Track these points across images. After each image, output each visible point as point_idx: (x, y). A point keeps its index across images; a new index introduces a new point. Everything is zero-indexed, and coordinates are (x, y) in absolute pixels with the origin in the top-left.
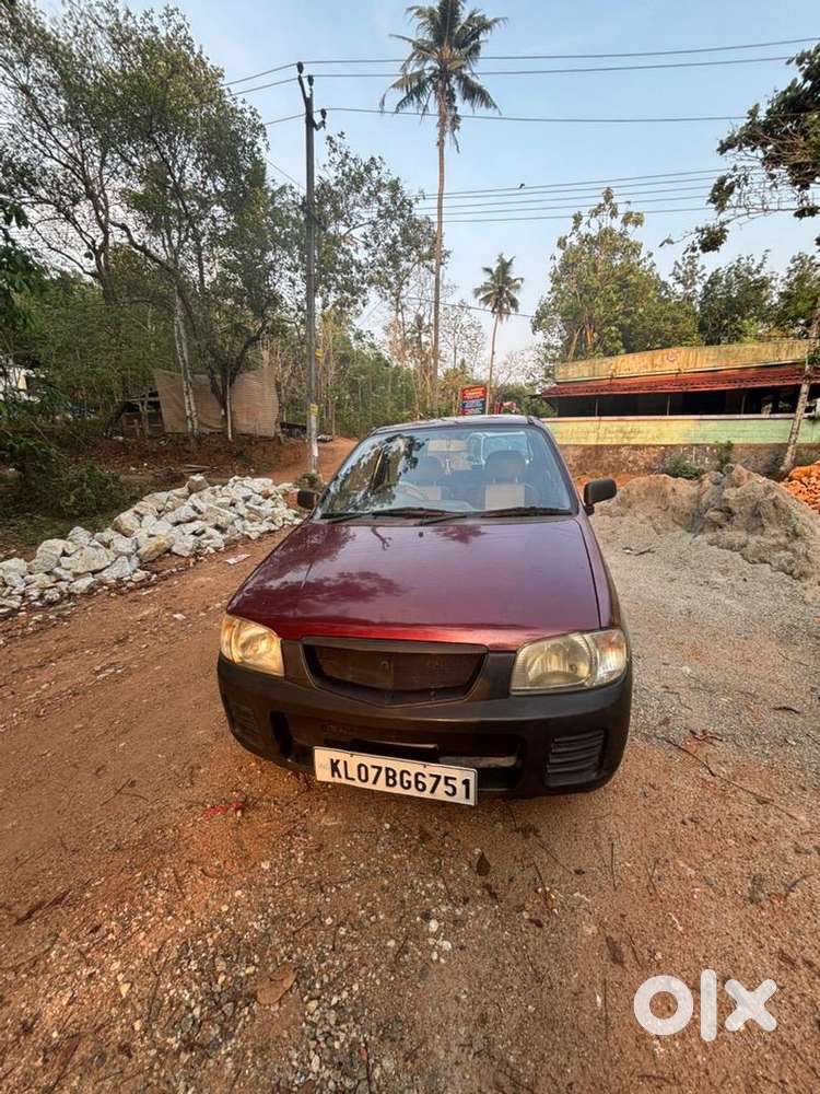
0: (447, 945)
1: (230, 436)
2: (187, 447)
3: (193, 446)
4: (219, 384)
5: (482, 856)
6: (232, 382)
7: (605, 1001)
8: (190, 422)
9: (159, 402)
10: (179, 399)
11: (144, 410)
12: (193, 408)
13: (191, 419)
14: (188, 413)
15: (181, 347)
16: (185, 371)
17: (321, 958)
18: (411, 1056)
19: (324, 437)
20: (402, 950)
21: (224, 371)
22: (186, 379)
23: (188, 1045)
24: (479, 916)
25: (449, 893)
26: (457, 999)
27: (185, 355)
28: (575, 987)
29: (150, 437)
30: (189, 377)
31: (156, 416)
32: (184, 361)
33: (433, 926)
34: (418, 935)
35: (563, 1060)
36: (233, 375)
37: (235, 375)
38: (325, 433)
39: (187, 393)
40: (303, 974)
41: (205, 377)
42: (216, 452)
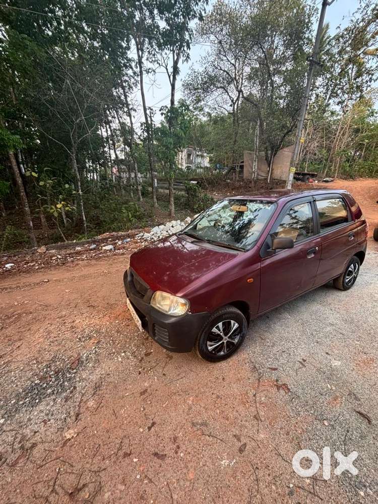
0: (120, 359)
1: (269, 180)
2: (250, 186)
3: (253, 184)
4: (269, 156)
5: (151, 353)
6: (275, 154)
7: (128, 395)
8: (253, 174)
9: (243, 165)
10: (251, 164)
11: (238, 169)
12: (256, 168)
13: (254, 173)
14: (254, 170)
15: (256, 140)
16: (256, 151)
17: (103, 343)
18: (94, 367)
19: (328, 179)
20: (114, 353)
21: (272, 149)
22: (256, 154)
23: (80, 339)
24: (133, 361)
25: (135, 352)
26: (109, 368)
27: (257, 144)
28: (128, 388)
29: (238, 181)
30: (257, 153)
31: (241, 171)
32: (256, 146)
33: (123, 354)
34: (119, 353)
35: (109, 393)
36: (276, 151)
37: (277, 151)
38: (330, 177)
39: (255, 161)
40: (98, 342)
41: (264, 153)
42: (261, 188)
